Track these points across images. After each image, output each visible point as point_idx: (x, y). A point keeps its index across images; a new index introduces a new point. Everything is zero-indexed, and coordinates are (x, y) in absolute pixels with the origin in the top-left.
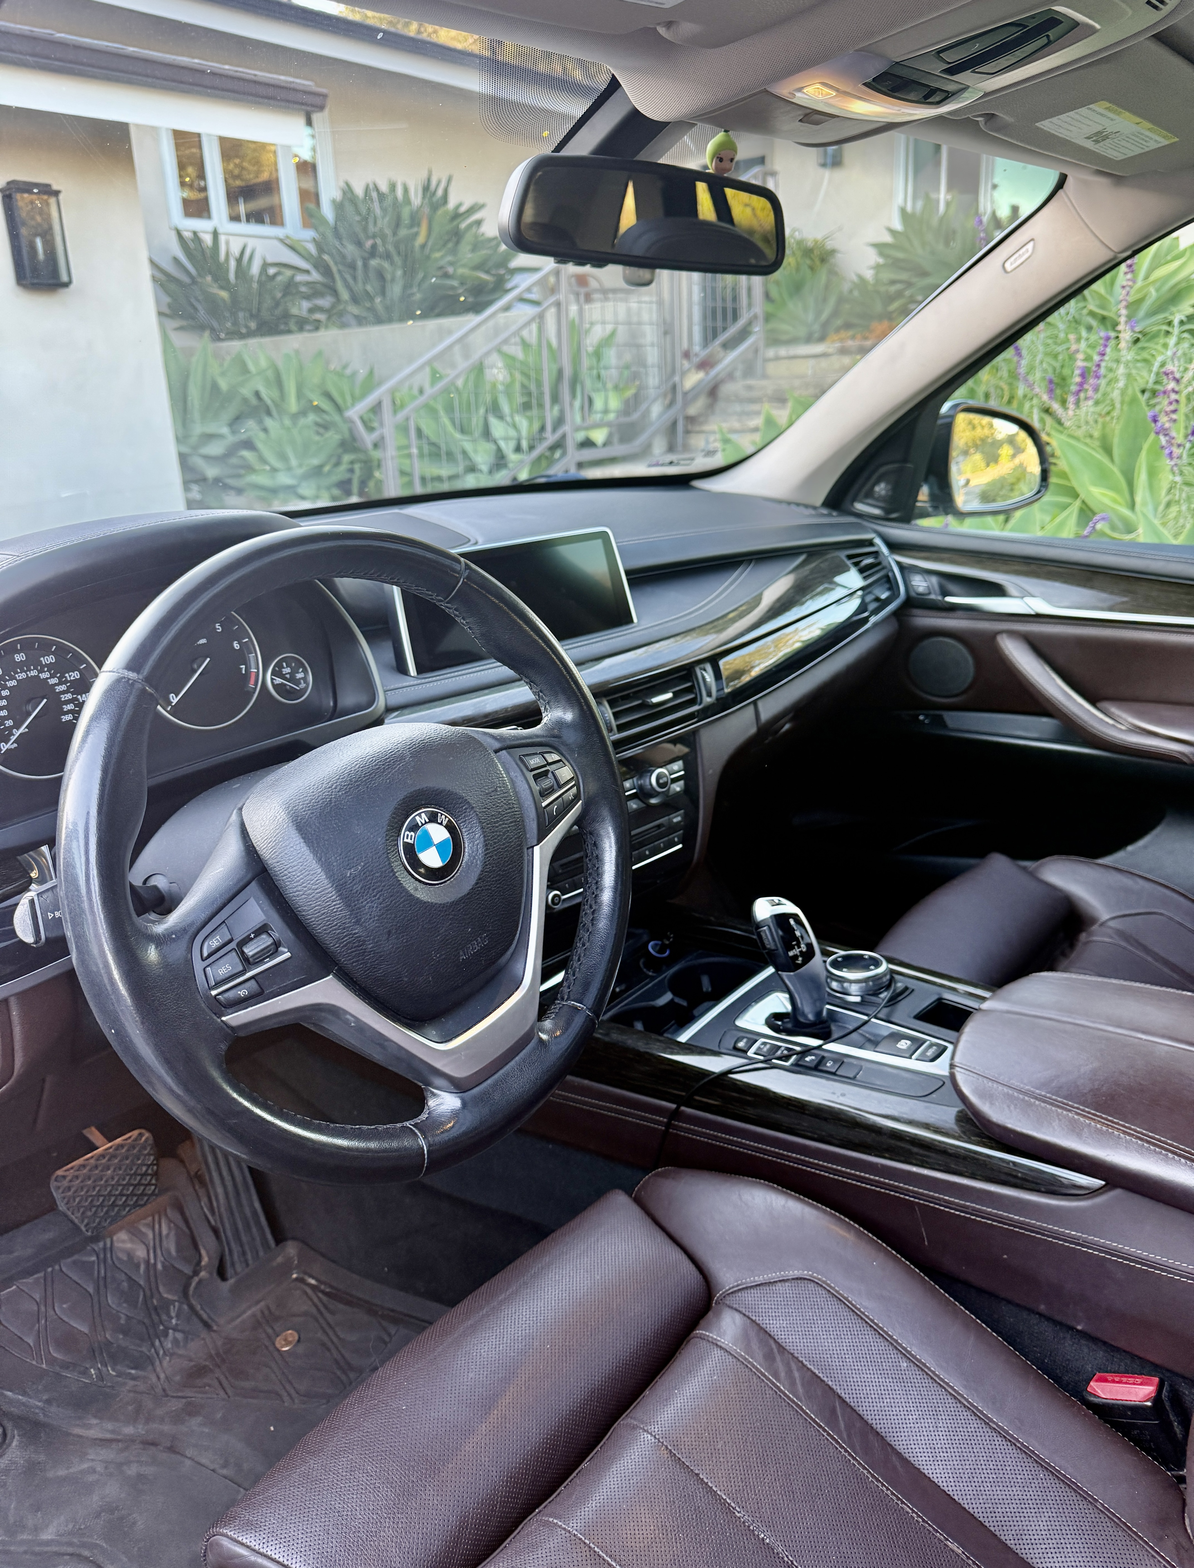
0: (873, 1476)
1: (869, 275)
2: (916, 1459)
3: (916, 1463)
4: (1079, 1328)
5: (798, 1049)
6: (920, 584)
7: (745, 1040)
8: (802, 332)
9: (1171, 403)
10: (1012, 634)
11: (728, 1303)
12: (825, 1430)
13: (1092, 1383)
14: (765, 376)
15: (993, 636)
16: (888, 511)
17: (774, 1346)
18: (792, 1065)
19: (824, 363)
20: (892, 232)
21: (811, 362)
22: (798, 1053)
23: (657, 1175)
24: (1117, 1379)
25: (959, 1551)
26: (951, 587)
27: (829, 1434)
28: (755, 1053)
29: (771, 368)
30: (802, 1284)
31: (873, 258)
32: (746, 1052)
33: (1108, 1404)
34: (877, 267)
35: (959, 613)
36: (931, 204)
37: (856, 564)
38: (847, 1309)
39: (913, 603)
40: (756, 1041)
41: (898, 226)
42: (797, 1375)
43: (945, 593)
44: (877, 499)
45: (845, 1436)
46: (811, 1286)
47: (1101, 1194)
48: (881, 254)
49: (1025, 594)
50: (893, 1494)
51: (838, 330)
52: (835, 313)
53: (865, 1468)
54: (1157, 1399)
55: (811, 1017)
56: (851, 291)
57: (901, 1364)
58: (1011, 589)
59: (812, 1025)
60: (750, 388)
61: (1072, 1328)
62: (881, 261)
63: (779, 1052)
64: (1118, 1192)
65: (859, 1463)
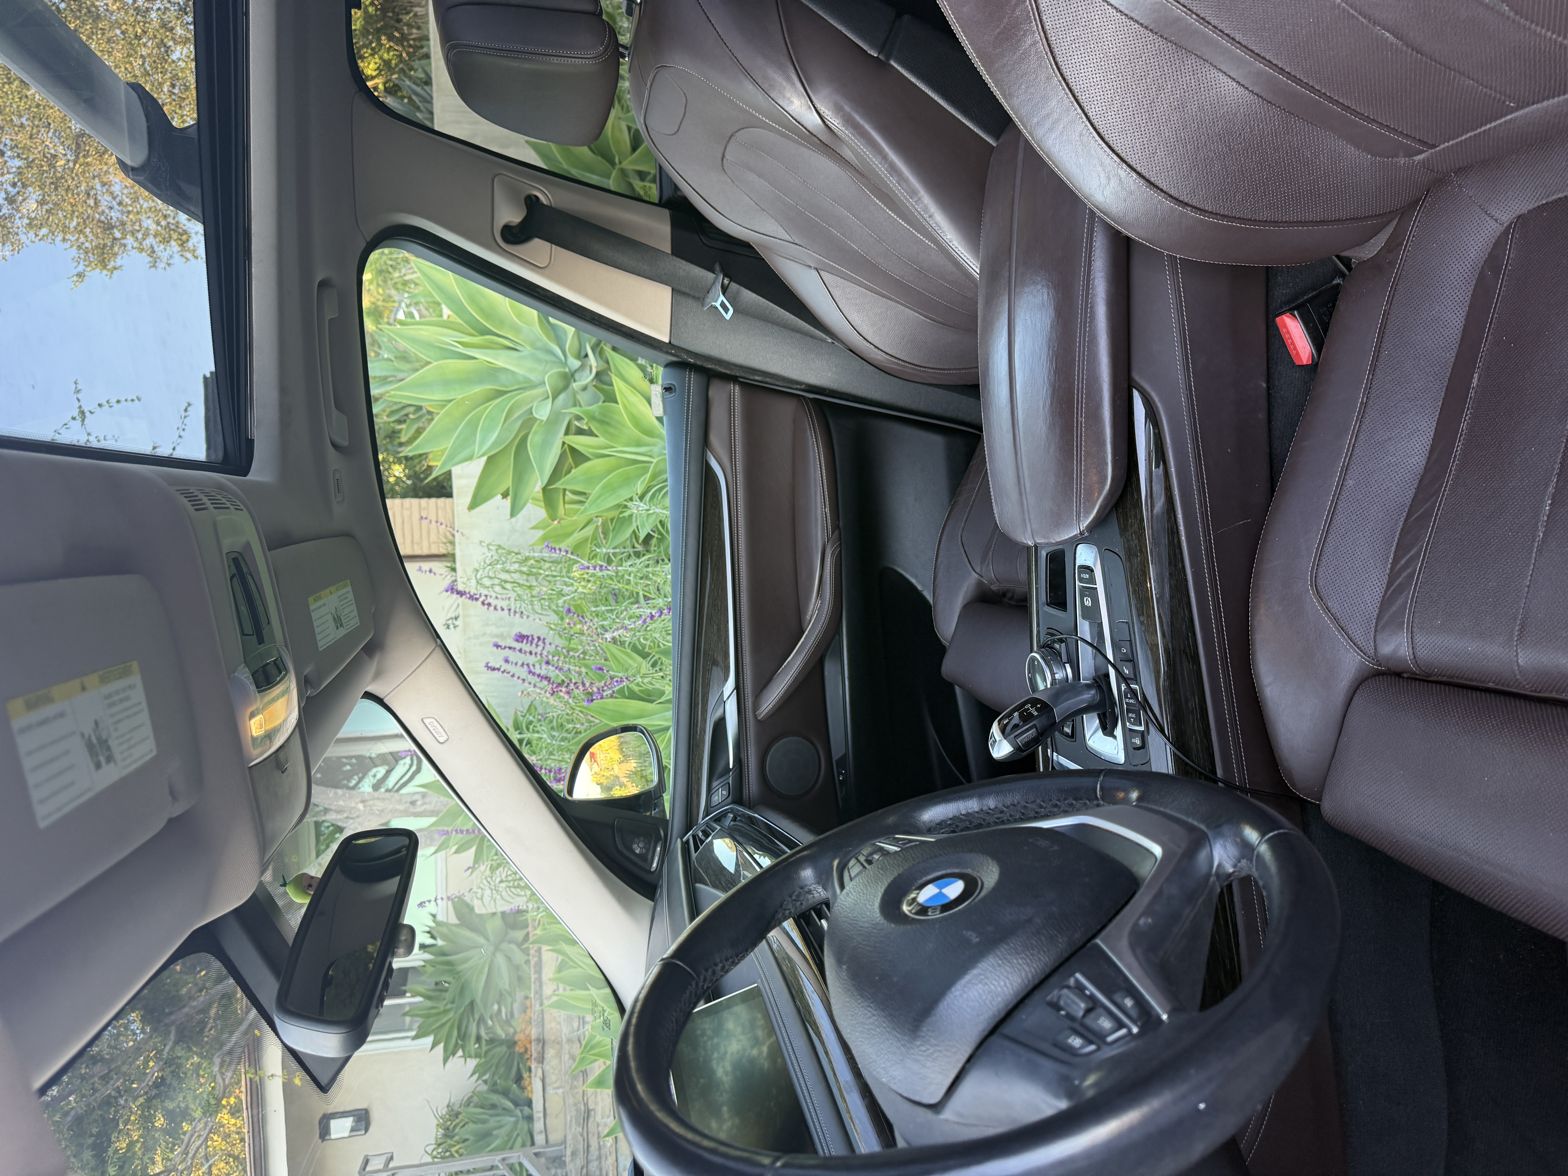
0: (1454, 462)
1: (472, 1063)
2: (1425, 445)
3: (1428, 443)
4: (1264, 385)
5: (1123, 687)
6: (720, 795)
7: (1133, 740)
8: (523, 1126)
9: (577, 688)
10: (756, 706)
11: (1372, 651)
12: (1437, 514)
13: (1305, 363)
14: (564, 1142)
15: (759, 722)
16: (658, 839)
17: (1389, 592)
18: (1137, 684)
19: (551, 1078)
20: (434, 1045)
21: (550, 1091)
22: (1128, 685)
23: (1294, 785)
24: (1292, 347)
25: (1476, 375)
26: (720, 767)
27: (1438, 510)
28: (1141, 725)
29: (554, 1137)
30: (1323, 592)
31: (457, 1061)
32: (1142, 733)
33: (1312, 342)
34: (465, 1056)
35: (743, 755)
36: (412, 1012)
37: (702, 842)
38: (1326, 544)
39: (738, 797)
40: (1131, 730)
41: (429, 1040)
42: (1403, 561)
43: (727, 770)
44: (648, 850)
45: (1434, 498)
46: (1321, 583)
47: (1141, 387)
48: (454, 1053)
49: (722, 702)
50: (1460, 441)
51: (523, 1089)
52: (505, 1093)
53: (1451, 470)
54: (1291, 310)
55: (1093, 692)
56: (485, 1082)
57: (1351, 484)
58: (719, 713)
59: (1099, 687)
60: (574, 1154)
61: (1268, 388)
62: (460, 1053)
63: (1131, 701)
64: (1136, 376)
65: (1449, 476)
